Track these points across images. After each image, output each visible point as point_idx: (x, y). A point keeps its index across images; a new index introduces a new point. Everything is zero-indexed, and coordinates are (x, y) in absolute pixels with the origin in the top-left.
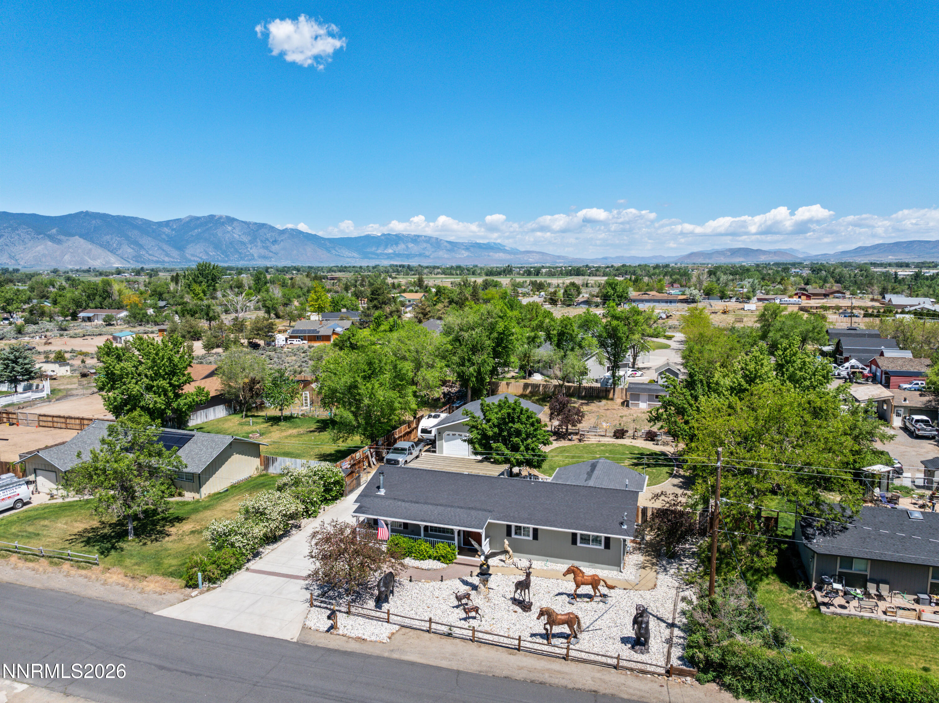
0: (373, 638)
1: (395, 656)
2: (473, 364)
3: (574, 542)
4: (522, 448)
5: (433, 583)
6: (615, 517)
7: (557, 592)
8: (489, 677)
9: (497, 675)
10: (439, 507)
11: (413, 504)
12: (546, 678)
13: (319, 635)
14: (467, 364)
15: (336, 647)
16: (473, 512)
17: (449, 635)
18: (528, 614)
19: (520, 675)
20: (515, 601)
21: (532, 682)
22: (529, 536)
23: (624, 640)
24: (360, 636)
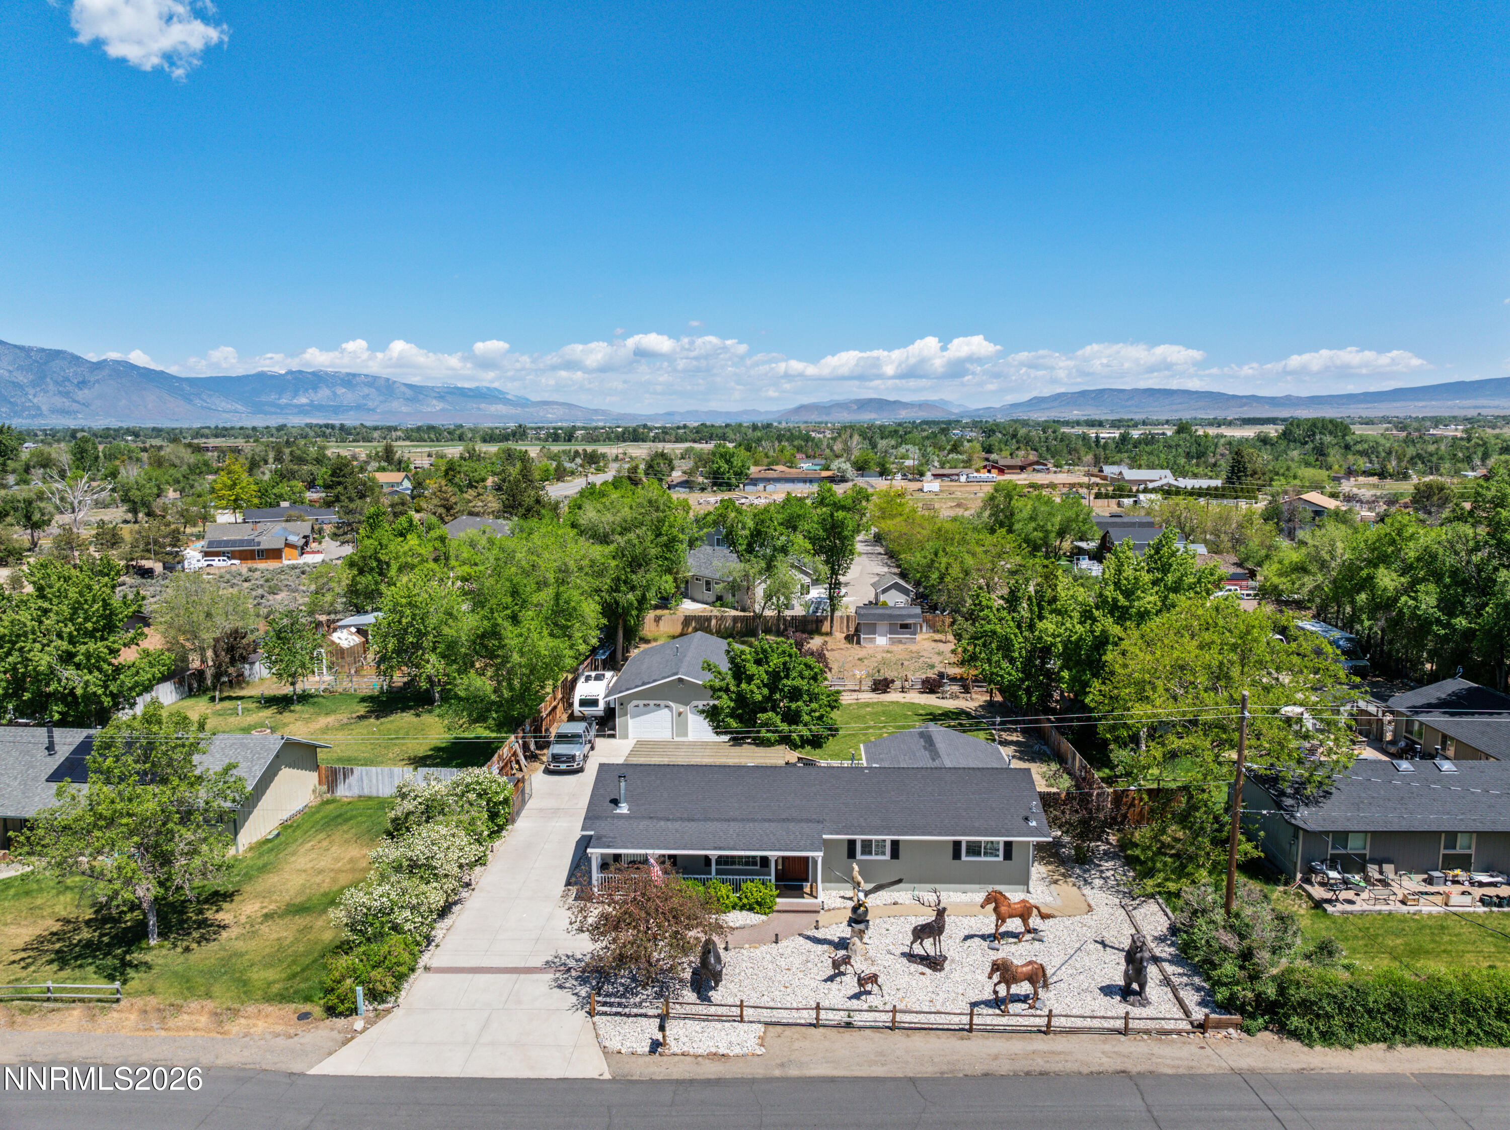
0: (737, 1050)
1: (794, 1072)
2: (633, 588)
3: (957, 855)
4: (806, 718)
5: (764, 948)
6: (1012, 810)
7: (962, 935)
8: (961, 1078)
9: (969, 1073)
10: (732, 824)
11: (687, 823)
12: (1039, 1064)
13: (641, 1060)
14: (623, 588)
15: (687, 1076)
16: (791, 826)
17: (849, 1025)
18: (943, 974)
19: (1004, 1067)
20: (910, 957)
21: (1028, 1074)
22: (884, 853)
23: (1107, 991)
24: (714, 1050)
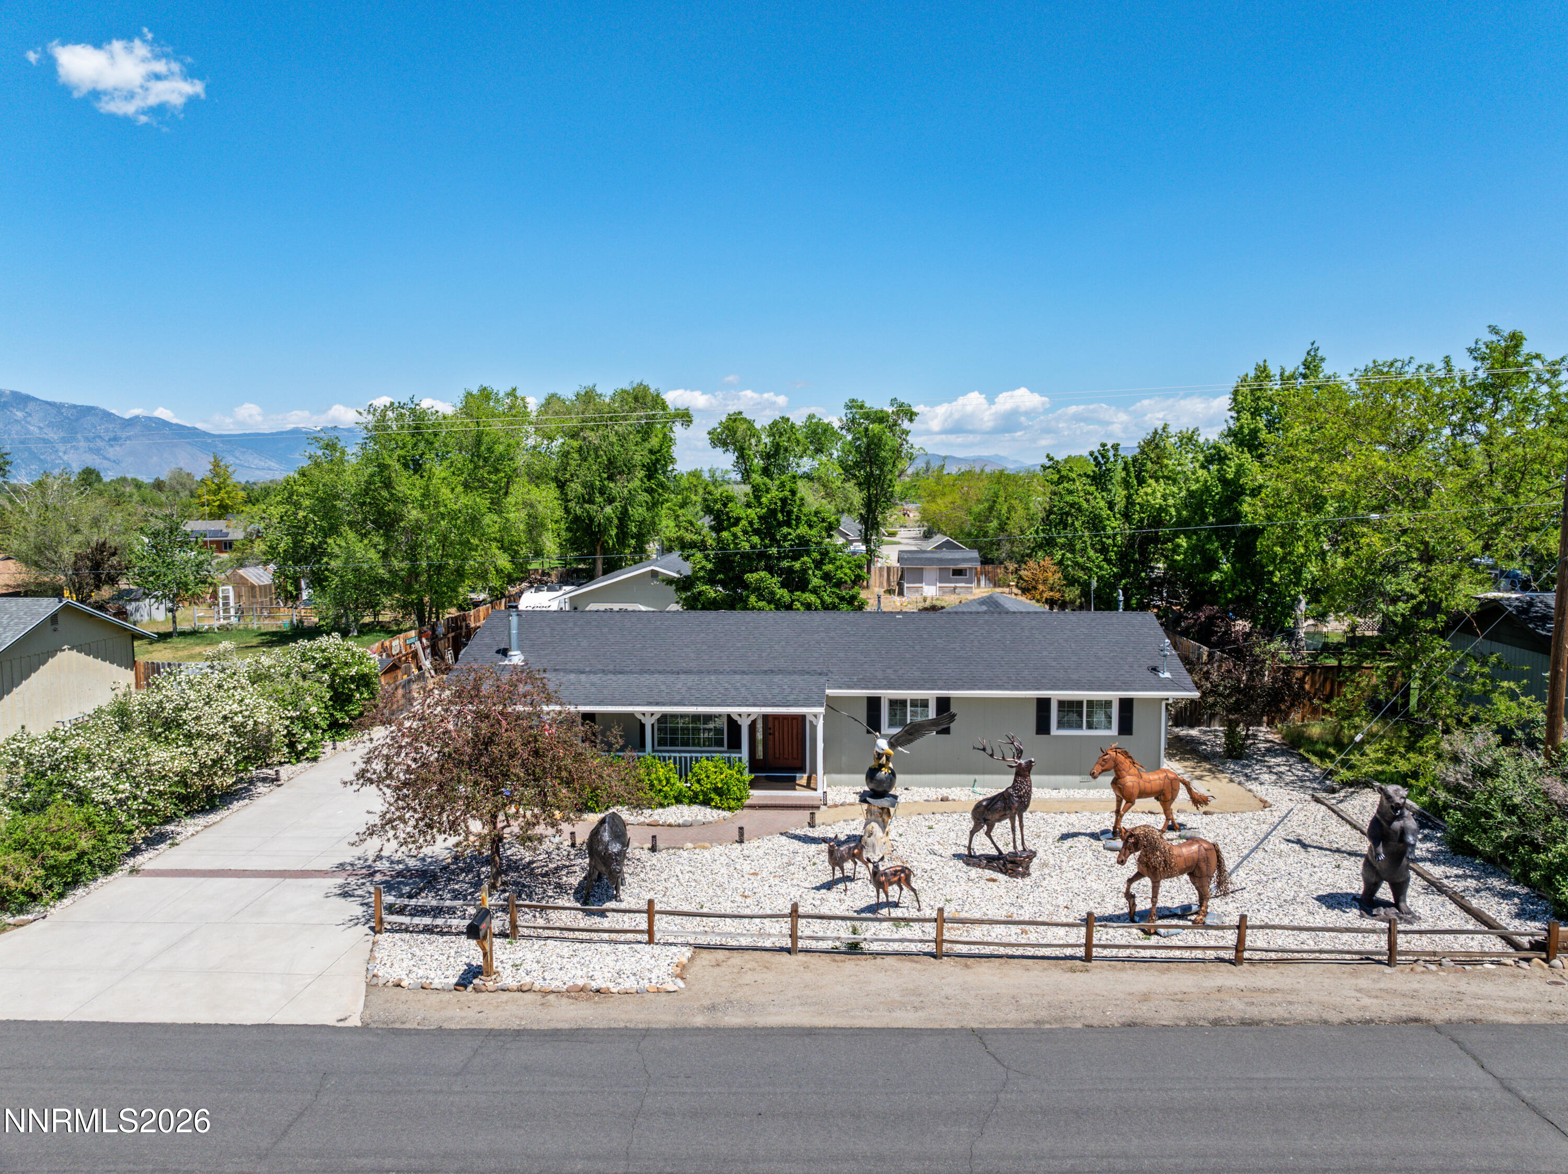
0: (629, 984)
1: (734, 1019)
2: (611, 501)
3: (1043, 727)
4: (816, 581)
5: (718, 850)
6: (1130, 659)
7: (1058, 834)
8: (1078, 1031)
9: (1095, 1023)
10: (683, 677)
12: (1236, 1008)
13: (434, 998)
14: (599, 499)
15: (515, 1025)
16: (777, 679)
17: (854, 949)
18: (1027, 880)
19: (1168, 1014)
20: (970, 859)
21: (1216, 1022)
23: (1333, 901)
24: (580, 982)
